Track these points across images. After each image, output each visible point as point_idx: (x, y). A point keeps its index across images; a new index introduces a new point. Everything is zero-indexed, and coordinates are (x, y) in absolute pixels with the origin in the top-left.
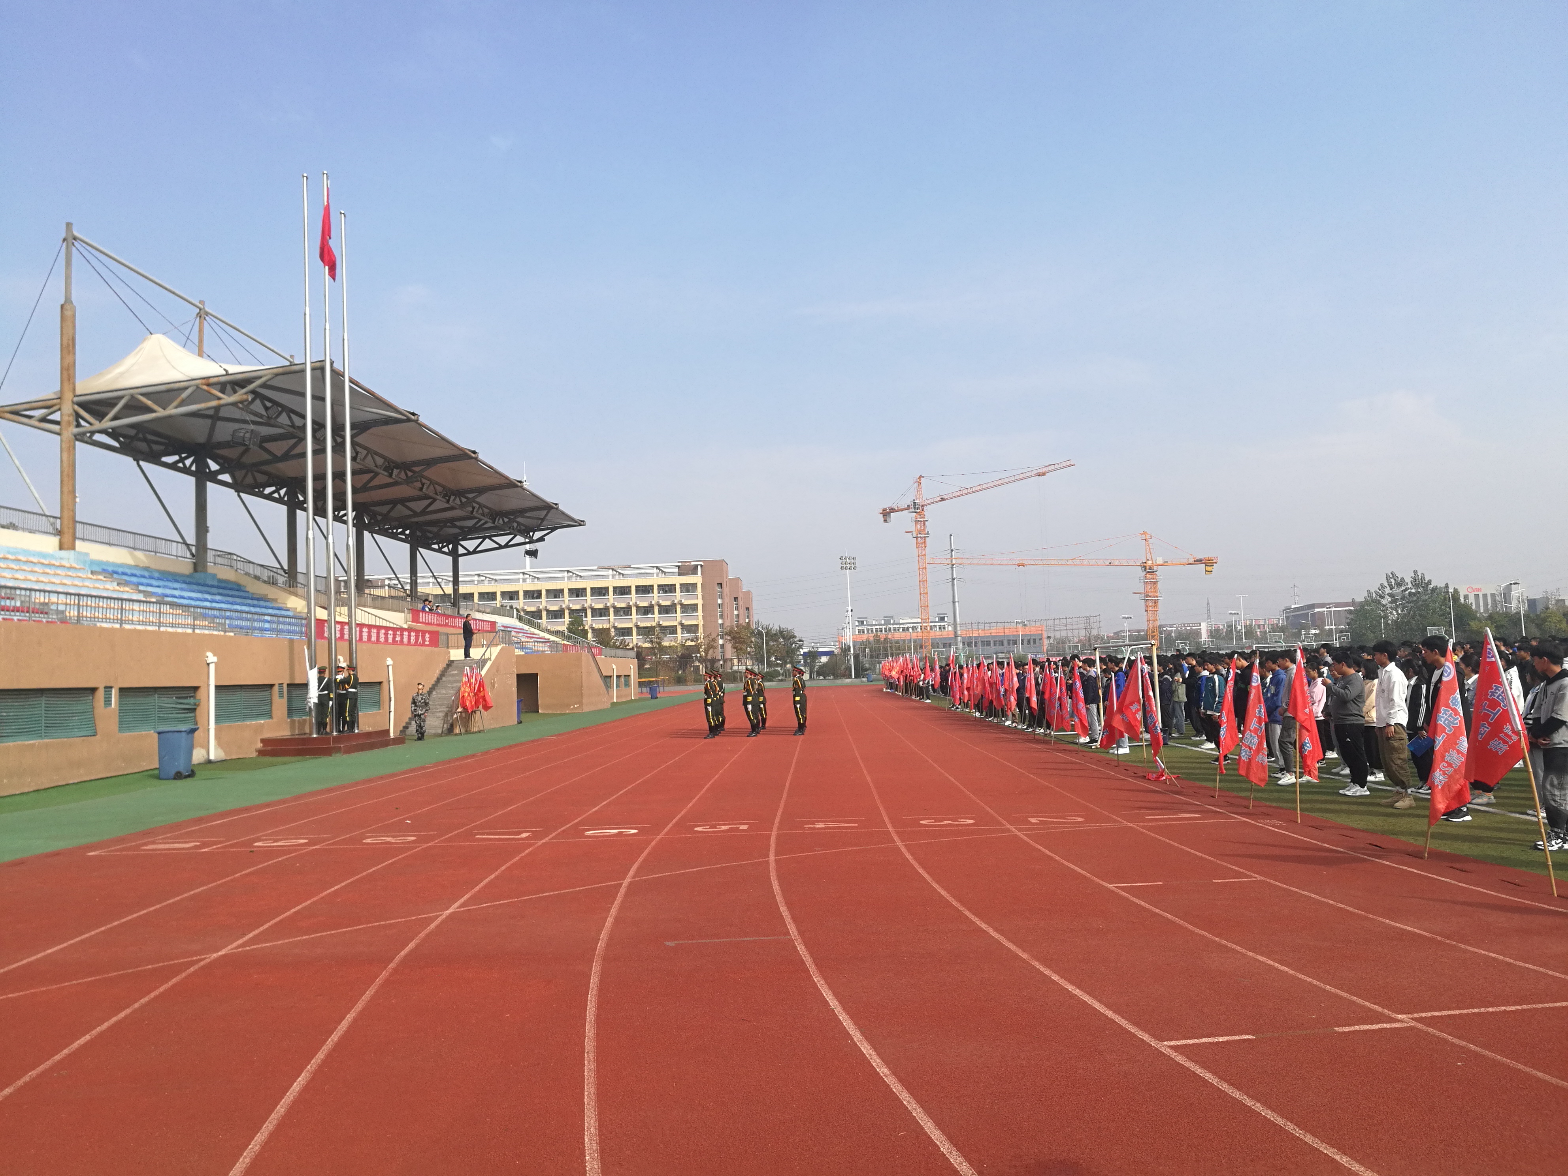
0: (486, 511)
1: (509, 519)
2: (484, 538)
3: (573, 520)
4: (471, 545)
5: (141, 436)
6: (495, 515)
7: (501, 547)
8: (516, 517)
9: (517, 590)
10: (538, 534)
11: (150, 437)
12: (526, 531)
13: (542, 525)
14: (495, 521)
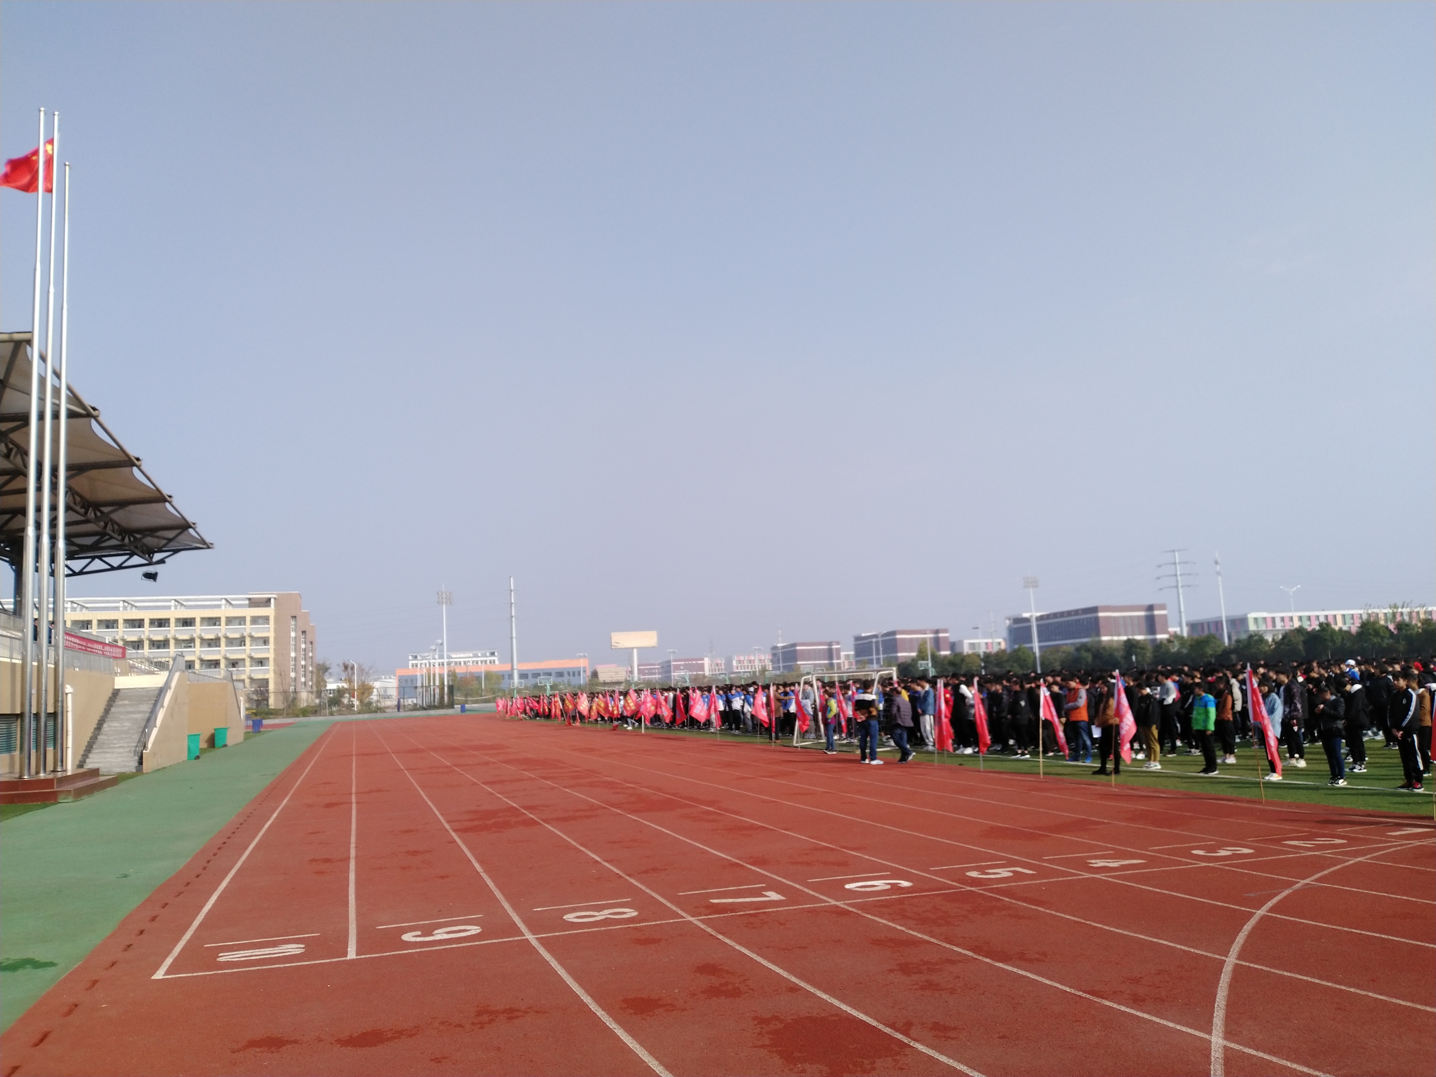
0: (116, 527)
1: (135, 537)
2: (93, 558)
3: (204, 542)
4: (77, 565)
6: (124, 531)
7: (113, 568)
8: (145, 536)
9: (116, 618)
10: (157, 557)
12: (148, 552)
13: (164, 546)
14: (123, 539)
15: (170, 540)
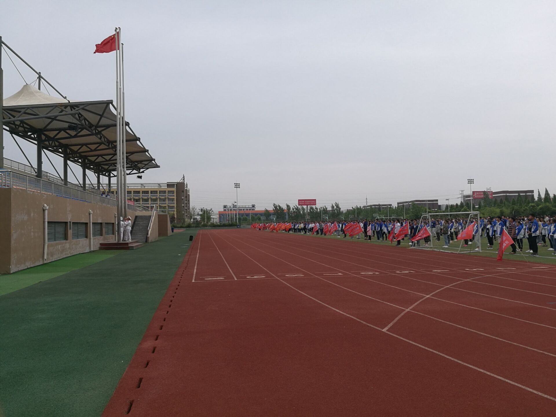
1: (135, 164)
3: (157, 165)
4: (115, 173)
5: (22, 125)
6: (131, 162)
7: (127, 174)
8: (138, 163)
10: (142, 170)
11: (25, 126)
12: (138, 169)
13: (144, 167)
14: (132, 165)
15: (146, 165)
